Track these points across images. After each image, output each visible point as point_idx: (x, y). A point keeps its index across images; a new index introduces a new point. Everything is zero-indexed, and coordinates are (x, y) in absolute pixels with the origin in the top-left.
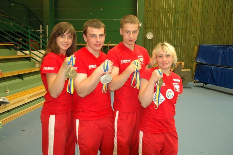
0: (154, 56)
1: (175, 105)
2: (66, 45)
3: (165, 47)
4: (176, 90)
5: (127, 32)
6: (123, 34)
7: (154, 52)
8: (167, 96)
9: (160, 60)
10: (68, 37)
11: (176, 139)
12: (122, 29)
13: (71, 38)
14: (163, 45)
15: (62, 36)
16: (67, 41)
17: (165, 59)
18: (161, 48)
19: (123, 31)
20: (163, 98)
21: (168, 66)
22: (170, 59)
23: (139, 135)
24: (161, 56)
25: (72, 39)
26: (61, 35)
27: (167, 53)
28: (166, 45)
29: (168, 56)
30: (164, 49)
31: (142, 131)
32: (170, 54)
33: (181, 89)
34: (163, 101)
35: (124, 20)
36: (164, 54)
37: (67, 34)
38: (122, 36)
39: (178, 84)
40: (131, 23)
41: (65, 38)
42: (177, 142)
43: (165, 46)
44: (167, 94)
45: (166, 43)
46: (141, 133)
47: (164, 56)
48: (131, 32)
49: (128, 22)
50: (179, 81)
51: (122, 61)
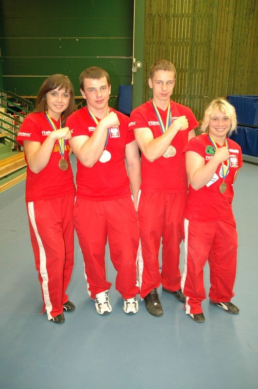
1: (232, 185)
2: (60, 106)
4: (232, 165)
5: (159, 83)
6: (153, 86)
7: (208, 113)
8: (220, 174)
9: (214, 124)
10: (62, 95)
11: (233, 227)
12: (152, 80)
13: (67, 96)
14: (219, 103)
15: (54, 94)
16: (60, 101)
17: (221, 124)
18: (217, 107)
19: (154, 82)
20: (216, 177)
22: (228, 123)
23: (183, 224)
24: (215, 119)
25: (68, 98)
27: (225, 114)
28: (223, 103)
29: (226, 119)
30: (222, 109)
31: (188, 219)
32: (230, 118)
33: (239, 164)
34: (215, 180)
35: (155, 67)
36: (221, 116)
38: (152, 89)
39: (235, 156)
40: (165, 70)
41: (59, 96)
42: (236, 231)
43: (222, 105)
44: (220, 172)
45: (223, 101)
46: (186, 223)
47: (221, 119)
48: (165, 84)
49: (161, 69)
50: (237, 151)
51: (149, 123)
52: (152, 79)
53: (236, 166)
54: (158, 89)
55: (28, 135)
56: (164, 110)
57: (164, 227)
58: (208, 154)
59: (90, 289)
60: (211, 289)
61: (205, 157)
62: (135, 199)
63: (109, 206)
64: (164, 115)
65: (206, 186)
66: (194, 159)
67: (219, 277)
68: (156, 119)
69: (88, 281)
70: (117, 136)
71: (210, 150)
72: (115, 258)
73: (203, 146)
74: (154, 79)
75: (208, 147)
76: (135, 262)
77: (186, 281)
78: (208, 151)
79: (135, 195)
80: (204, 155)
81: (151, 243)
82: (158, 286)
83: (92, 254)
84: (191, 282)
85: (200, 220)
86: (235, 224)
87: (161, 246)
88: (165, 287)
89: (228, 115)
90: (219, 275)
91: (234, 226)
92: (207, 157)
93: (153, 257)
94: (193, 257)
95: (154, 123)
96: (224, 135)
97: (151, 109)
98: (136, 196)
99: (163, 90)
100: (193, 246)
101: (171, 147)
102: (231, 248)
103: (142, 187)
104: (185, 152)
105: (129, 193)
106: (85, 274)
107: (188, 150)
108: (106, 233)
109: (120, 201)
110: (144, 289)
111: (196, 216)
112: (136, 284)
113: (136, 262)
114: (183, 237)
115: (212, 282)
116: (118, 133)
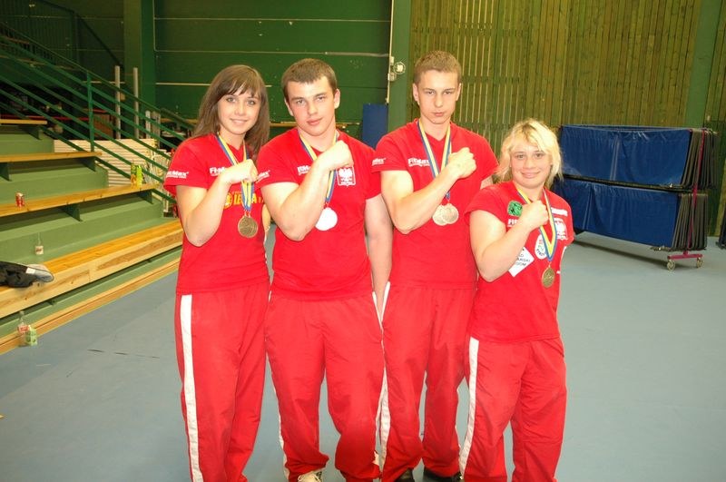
0: (506, 155)
1: (558, 272)
2: (241, 122)
3: (533, 133)
5: (430, 93)
6: (420, 98)
7: (506, 146)
8: (537, 253)
9: (519, 164)
10: (245, 101)
11: (559, 354)
12: (418, 87)
13: (254, 103)
14: (527, 127)
15: (232, 99)
16: (241, 111)
17: (530, 164)
18: (522, 135)
19: (421, 92)
20: (527, 258)
21: (540, 179)
22: (544, 162)
23: (468, 347)
24: (521, 156)
25: (257, 107)
26: (228, 96)
27: (537, 147)
28: (534, 128)
29: (539, 155)
30: (531, 138)
31: (476, 338)
32: (547, 153)
34: (528, 263)
36: (530, 150)
37: (242, 93)
39: (562, 221)
40: (439, 70)
41: (239, 103)
43: (533, 131)
44: (537, 247)
45: (534, 124)
46: (474, 345)
47: (529, 156)
48: (439, 94)
49: (432, 68)
50: (564, 212)
51: (409, 161)
52: (417, 84)
53: (564, 238)
54: (427, 103)
55: (183, 175)
56: (439, 138)
57: (431, 352)
58: (512, 215)
59: (287, 465)
60: (515, 473)
61: (506, 222)
62: (380, 298)
63: (331, 311)
64: (438, 147)
65: (508, 274)
66: (486, 226)
67: (530, 451)
68: (423, 156)
69: (286, 450)
70: (351, 184)
71: (516, 208)
72: (337, 408)
73: (504, 202)
74: (420, 84)
75: (513, 203)
76: (374, 419)
77: (469, 457)
78: (513, 211)
79: (381, 291)
80: (504, 217)
81: (406, 382)
82: (416, 464)
83: (294, 399)
84: (479, 457)
85: (498, 340)
86: (562, 349)
87: (425, 388)
88: (428, 467)
89: (542, 148)
90: (530, 446)
91: (560, 352)
92: (510, 221)
93: (408, 409)
94: (486, 409)
95: (419, 162)
96: (540, 184)
97: (415, 135)
98: (381, 295)
99: (436, 106)
100: (487, 389)
101: (449, 206)
102: (555, 393)
103: (393, 278)
104: (470, 213)
105: (370, 288)
106: (281, 437)
107: (476, 209)
108: (323, 364)
109: (351, 302)
110: (390, 468)
111: (493, 333)
112: (374, 459)
113: (377, 419)
114: (467, 373)
115: (516, 460)
116: (352, 177)
